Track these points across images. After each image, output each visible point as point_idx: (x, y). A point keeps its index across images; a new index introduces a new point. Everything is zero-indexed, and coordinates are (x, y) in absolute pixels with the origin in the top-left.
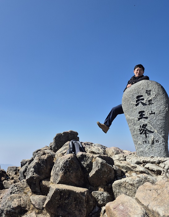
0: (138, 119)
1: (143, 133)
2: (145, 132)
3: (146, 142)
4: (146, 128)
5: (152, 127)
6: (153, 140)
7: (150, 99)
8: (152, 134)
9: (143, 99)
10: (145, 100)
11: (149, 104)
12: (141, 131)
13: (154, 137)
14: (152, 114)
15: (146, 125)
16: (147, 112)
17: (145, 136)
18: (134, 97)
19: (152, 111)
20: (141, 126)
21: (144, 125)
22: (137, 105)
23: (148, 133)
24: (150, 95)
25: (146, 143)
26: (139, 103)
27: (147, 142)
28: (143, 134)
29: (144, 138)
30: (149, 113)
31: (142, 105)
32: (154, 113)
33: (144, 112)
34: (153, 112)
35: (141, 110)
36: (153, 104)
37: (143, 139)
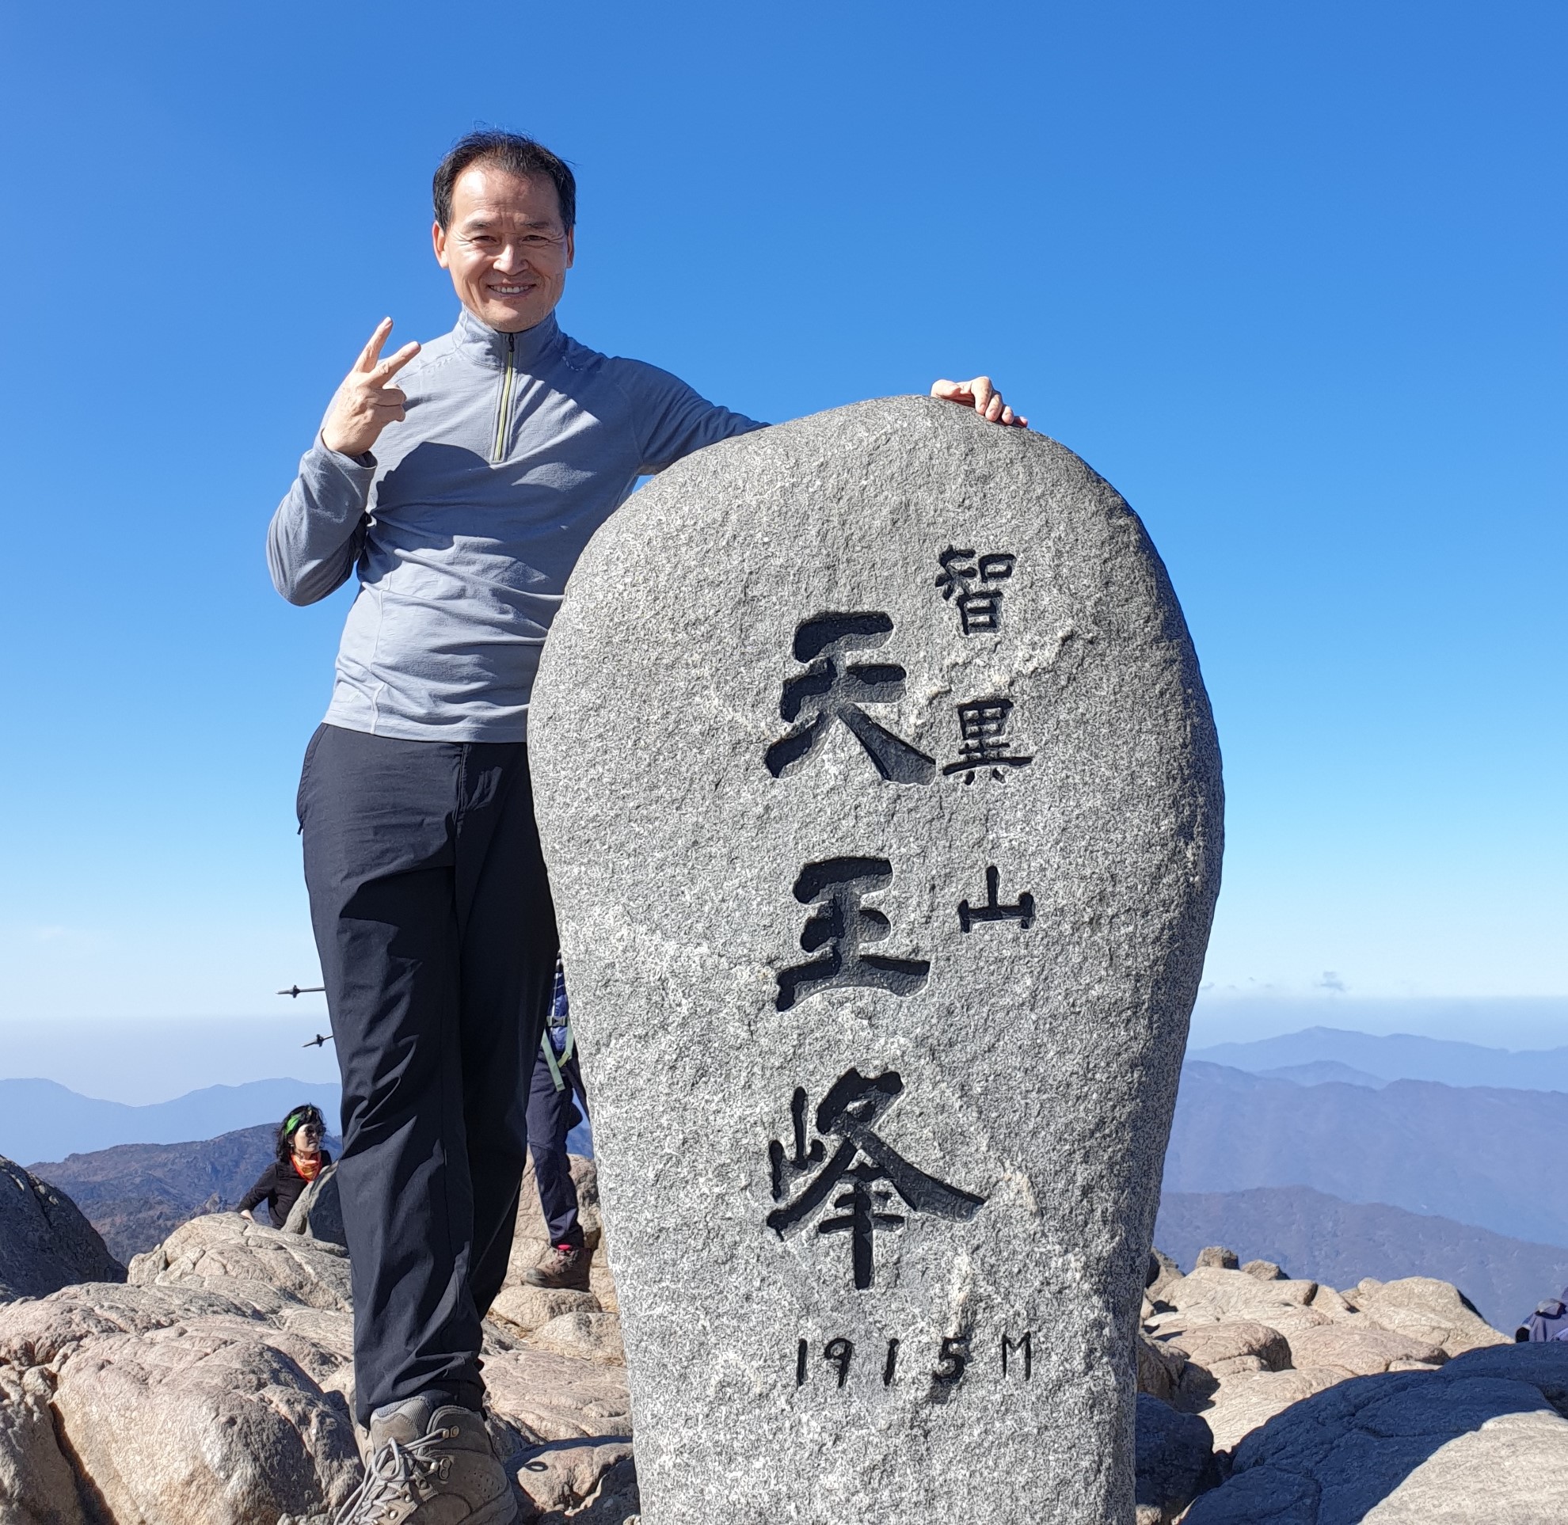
0: (773, 989)
1: (828, 1209)
2: (858, 1200)
3: (841, 1354)
4: (885, 1127)
5: (968, 1119)
6: (964, 1336)
7: (989, 683)
8: (960, 1227)
9: (887, 677)
10: (920, 688)
11: (970, 763)
12: (798, 1185)
13: (985, 1289)
14: (993, 911)
15: (890, 1083)
16: (919, 874)
17: (845, 1270)
18: (764, 629)
19: (992, 873)
20: (800, 1097)
21: (850, 1084)
22: (780, 757)
23: (894, 1220)
24: (992, 625)
25: (843, 1371)
26: (822, 721)
27: (867, 1363)
28: (826, 1227)
29: (823, 1297)
30: (952, 894)
31: (870, 771)
32: (1025, 908)
33: (876, 869)
34: (1008, 896)
35: (846, 850)
36: (1019, 762)
37: (809, 1309)
